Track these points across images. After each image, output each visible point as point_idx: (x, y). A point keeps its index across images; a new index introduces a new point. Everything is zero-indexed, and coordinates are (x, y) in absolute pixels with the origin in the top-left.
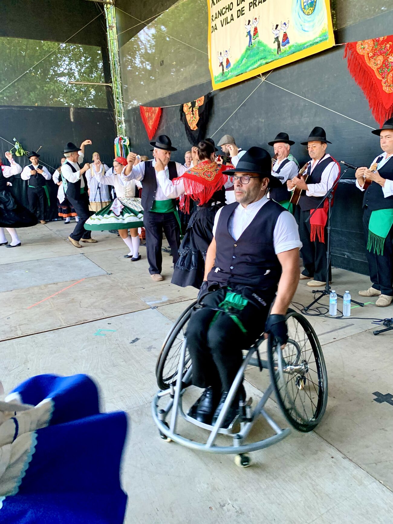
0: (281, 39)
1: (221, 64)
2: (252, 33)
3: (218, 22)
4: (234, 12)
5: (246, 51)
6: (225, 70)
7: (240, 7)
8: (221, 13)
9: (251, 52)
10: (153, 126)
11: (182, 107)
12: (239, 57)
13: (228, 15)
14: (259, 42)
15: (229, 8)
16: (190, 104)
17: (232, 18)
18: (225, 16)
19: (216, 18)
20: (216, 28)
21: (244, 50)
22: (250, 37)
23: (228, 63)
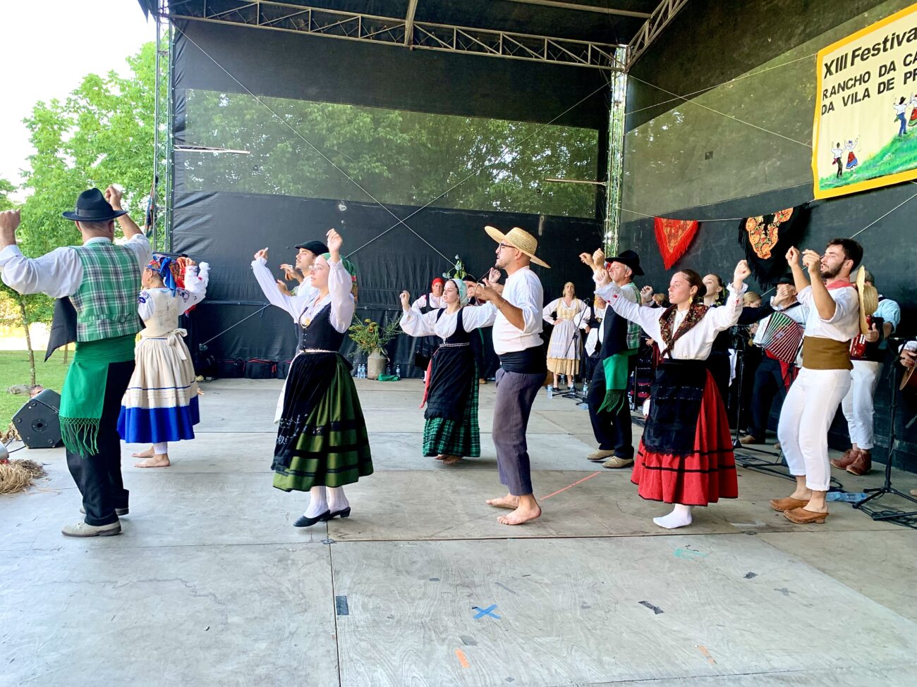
1: (838, 160)
2: (908, 117)
3: (837, 100)
4: (873, 85)
5: (893, 143)
6: (844, 170)
7: (885, 79)
8: (844, 87)
9: (904, 144)
10: (677, 249)
12: (876, 150)
13: (860, 89)
15: (862, 80)
16: (760, 219)
17: (867, 94)
18: (852, 91)
19: (833, 93)
20: (832, 108)
21: (887, 141)
22: (904, 122)
23: (852, 157)
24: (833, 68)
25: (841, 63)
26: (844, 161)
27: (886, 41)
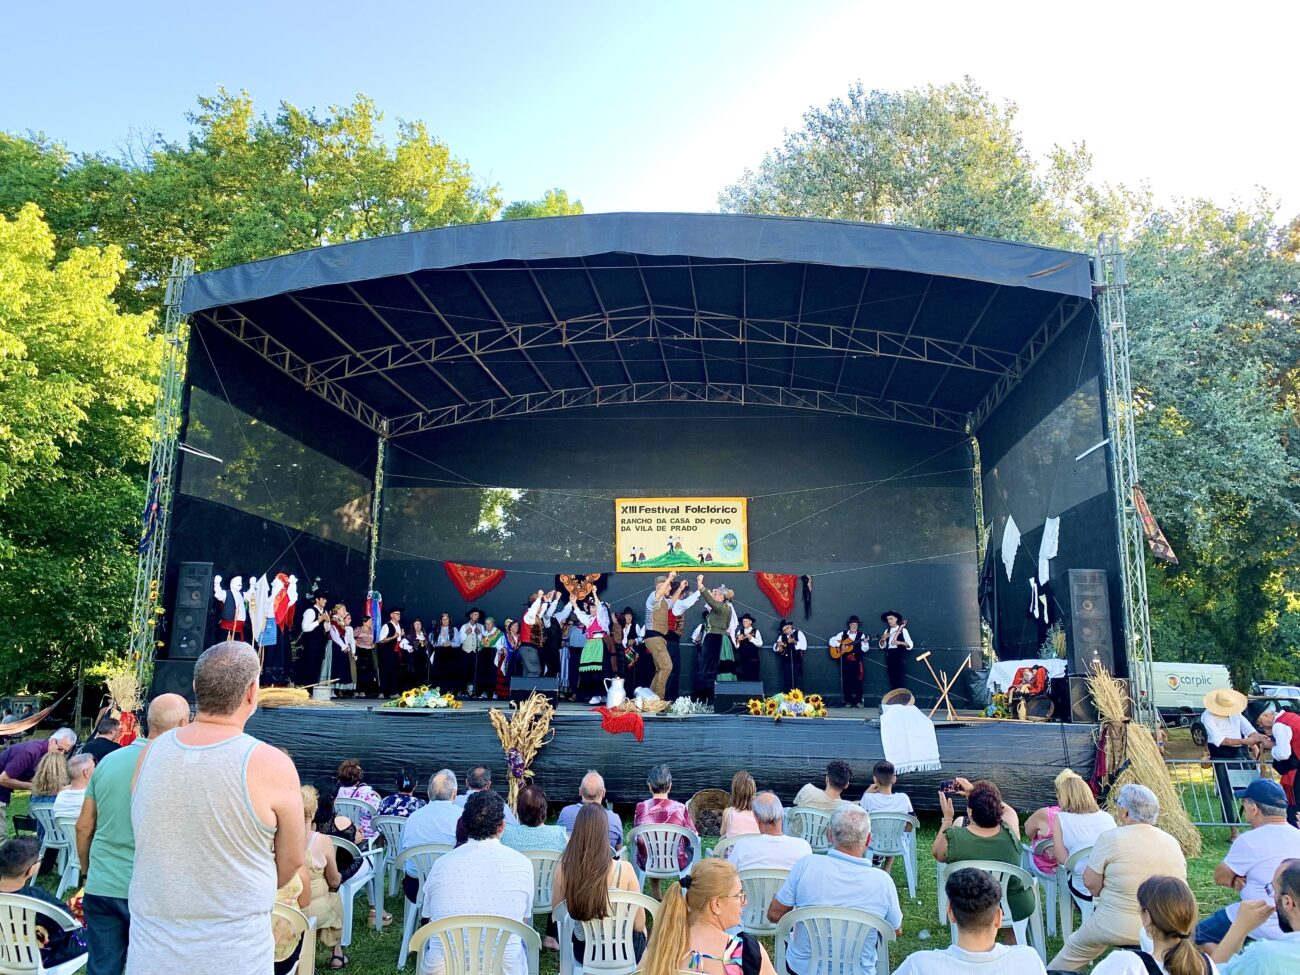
0: (705, 556)
1: (634, 555)
2: (674, 545)
3: (632, 526)
4: (654, 525)
5: (667, 554)
6: (637, 560)
7: (661, 525)
8: (636, 521)
9: (671, 556)
11: (558, 577)
12: (658, 556)
13: (647, 526)
14: (682, 552)
15: (647, 521)
16: (573, 576)
17: (650, 529)
18: (641, 525)
19: (629, 521)
20: (628, 529)
21: (664, 553)
22: (672, 547)
23: (642, 556)
24: (628, 510)
25: (633, 509)
26: (638, 557)
27: (659, 508)
